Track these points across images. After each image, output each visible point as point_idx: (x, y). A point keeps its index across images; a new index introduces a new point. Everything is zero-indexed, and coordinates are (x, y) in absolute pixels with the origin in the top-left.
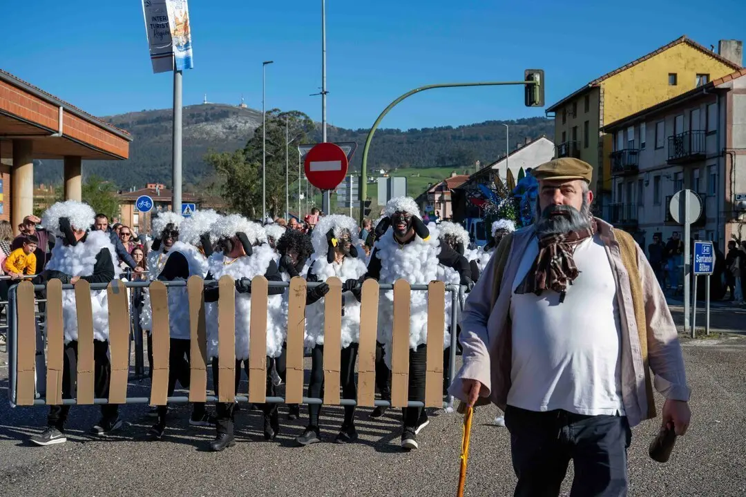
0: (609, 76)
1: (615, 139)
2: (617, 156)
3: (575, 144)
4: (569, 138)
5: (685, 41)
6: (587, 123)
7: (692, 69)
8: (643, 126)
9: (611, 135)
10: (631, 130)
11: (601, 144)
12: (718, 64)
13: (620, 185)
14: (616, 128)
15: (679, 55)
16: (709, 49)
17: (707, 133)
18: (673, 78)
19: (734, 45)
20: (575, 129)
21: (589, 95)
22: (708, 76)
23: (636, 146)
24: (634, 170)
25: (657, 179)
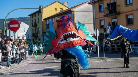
3: (36, 23)
4: (34, 21)
5: (58, 2)
6: (39, 18)
7: (59, 7)
9: (45, 20)
11: (42, 22)
12: (64, 6)
16: (62, 3)
18: (56, 9)
19: (67, 3)
22: (62, 9)
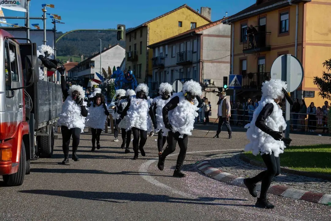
0: (151, 21)
1: (154, 52)
2: (155, 59)
3: (135, 52)
4: (133, 49)
5: (186, 7)
6: (141, 42)
7: (189, 20)
8: (167, 47)
9: (152, 50)
10: (161, 48)
11: (148, 53)
12: (200, 18)
13: (156, 73)
14: (154, 47)
15: (183, 13)
16: (196, 11)
17: (193, 52)
18: (181, 24)
19: (208, 10)
20: (135, 45)
21: (142, 29)
22: (196, 23)
23: (164, 56)
24: (162, 67)
25: (172, 71)
